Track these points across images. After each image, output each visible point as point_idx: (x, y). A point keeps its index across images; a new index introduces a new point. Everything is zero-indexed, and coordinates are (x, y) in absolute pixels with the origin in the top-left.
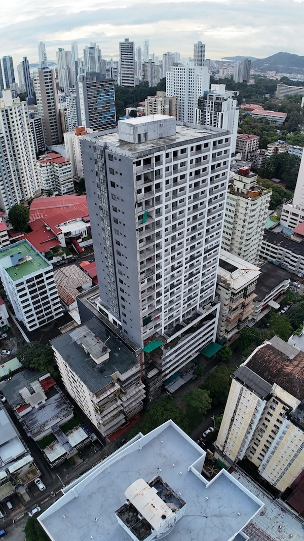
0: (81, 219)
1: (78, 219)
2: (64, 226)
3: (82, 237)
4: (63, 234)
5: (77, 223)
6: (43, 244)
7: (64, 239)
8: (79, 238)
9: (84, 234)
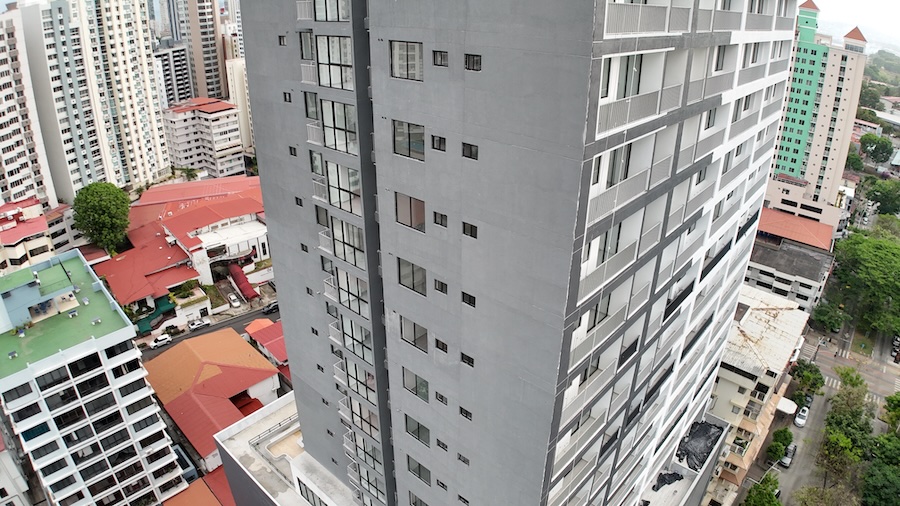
0: (254, 217)
1: (247, 218)
2: (211, 234)
3: (256, 260)
4: (204, 253)
5: (244, 227)
6: (152, 279)
7: (208, 264)
8: (248, 260)
9: (259, 251)
